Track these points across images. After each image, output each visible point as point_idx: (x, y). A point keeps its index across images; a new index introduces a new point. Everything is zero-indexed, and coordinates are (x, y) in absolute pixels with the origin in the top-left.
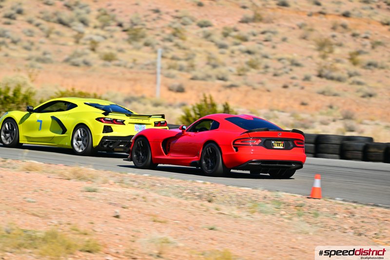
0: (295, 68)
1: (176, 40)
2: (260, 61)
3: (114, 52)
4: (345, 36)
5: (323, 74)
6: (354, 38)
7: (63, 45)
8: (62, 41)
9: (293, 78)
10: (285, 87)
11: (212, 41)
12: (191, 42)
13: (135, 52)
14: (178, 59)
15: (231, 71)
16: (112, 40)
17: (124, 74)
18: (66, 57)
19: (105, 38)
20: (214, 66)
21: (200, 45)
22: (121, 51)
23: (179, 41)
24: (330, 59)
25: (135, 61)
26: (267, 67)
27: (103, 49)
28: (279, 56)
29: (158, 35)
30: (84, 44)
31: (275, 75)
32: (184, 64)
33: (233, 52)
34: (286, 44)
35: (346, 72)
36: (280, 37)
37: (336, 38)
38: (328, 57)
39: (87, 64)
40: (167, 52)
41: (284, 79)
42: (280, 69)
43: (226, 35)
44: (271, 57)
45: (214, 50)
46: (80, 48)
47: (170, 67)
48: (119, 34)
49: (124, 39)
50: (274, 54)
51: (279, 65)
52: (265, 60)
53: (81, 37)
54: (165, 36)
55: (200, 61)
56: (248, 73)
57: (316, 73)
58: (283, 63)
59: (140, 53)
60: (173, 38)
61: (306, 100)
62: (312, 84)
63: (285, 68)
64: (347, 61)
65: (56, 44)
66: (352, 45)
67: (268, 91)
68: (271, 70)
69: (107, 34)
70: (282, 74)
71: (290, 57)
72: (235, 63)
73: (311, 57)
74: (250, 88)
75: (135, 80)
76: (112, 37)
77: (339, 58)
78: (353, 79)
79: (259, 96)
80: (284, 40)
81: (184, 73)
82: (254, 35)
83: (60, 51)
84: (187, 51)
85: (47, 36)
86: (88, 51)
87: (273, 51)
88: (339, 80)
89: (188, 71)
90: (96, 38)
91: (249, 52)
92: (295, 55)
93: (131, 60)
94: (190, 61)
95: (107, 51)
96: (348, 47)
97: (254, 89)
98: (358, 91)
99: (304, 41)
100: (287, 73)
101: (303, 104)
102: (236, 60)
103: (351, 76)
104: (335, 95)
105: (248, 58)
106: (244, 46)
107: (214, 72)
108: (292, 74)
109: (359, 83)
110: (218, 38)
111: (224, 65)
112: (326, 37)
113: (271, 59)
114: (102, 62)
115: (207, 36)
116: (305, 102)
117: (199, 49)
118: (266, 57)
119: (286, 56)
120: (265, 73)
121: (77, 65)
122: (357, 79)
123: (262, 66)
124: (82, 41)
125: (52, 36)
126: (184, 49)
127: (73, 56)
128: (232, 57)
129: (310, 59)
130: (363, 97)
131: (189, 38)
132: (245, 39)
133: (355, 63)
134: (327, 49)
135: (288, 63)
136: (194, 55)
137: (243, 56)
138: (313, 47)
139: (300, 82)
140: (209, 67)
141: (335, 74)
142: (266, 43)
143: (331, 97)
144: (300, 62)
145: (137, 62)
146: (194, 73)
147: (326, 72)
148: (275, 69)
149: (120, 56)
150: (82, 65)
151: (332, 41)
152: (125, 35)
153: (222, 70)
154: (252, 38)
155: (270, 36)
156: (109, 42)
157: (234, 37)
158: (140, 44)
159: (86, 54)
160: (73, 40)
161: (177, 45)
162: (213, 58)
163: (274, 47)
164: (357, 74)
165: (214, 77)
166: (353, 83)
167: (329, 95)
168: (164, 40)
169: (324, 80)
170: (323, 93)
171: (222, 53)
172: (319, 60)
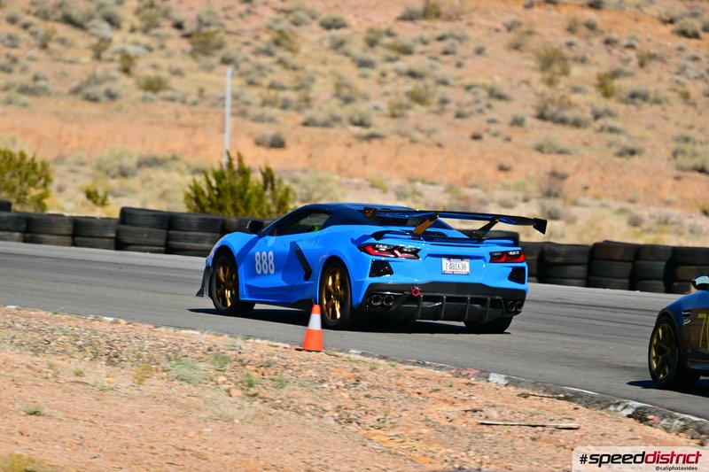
0: (496, 103)
1: (281, 53)
2: (431, 90)
3: (165, 74)
4: (592, 45)
5: (547, 113)
6: (609, 47)
7: (71, 62)
8: (69, 55)
9: (492, 121)
10: (476, 137)
11: (347, 54)
12: (307, 57)
13: (202, 76)
14: (283, 88)
15: (376, 108)
16: (163, 53)
17: (178, 115)
18: (75, 84)
19: (149, 49)
20: (348, 100)
21: (324, 63)
22: (177, 72)
23: (286, 55)
24: (561, 86)
25: (201, 91)
26: (444, 101)
27: (143, 68)
28: (467, 81)
29: (247, 44)
30: (111, 60)
31: (459, 116)
32: (292, 96)
33: (383, 75)
34: (482, 58)
35: (589, 109)
36: (472, 46)
37: (574, 48)
38: (558, 82)
39: (112, 96)
40: (263, 75)
41: (475, 123)
42: (469, 104)
43: (372, 43)
44: (452, 82)
45: (349, 71)
46: (100, 69)
47: (265, 103)
48: (176, 43)
49: (183, 51)
50: (460, 78)
51: (468, 97)
52: (442, 89)
53: (105, 49)
54: (260, 44)
55: (322, 90)
56: (410, 113)
57: (534, 112)
58: (475, 94)
59: (212, 77)
60: (273, 48)
61: (508, 161)
62: (526, 132)
63: (477, 102)
64: (592, 90)
65: (58, 60)
66: (603, 61)
67: (439, 145)
68: (452, 107)
69: (154, 43)
70: (472, 113)
71: (488, 82)
72: (386, 94)
73: (527, 82)
74: (406, 140)
75: (195, 127)
76: (162, 47)
77: (578, 85)
78: (601, 122)
79: (422, 155)
80: (480, 51)
81: (291, 113)
82: (425, 43)
83: (65, 74)
84: (300, 73)
85: (44, 46)
86: (116, 74)
87: (458, 72)
88: (577, 124)
89: (298, 109)
90: (131, 50)
91: (412, 74)
92: (497, 79)
93: (195, 91)
94: (302, 92)
95: (151, 73)
96: (597, 64)
97: (413, 142)
98: (610, 145)
99: (515, 54)
100: (481, 111)
101: (502, 168)
102: (388, 88)
103: (597, 116)
104: (561, 152)
105: (411, 85)
106: (405, 63)
107: (345, 112)
108: (490, 115)
109: (612, 130)
110: (357, 48)
111: (366, 97)
112: (556, 46)
113: (453, 86)
114: (140, 94)
115: (338, 45)
116: (507, 164)
117: (321, 69)
118: (444, 83)
119: (481, 80)
120: (439, 113)
121: (94, 100)
122: (610, 122)
123: (435, 100)
124: (105, 55)
125: (53, 46)
126: (294, 68)
127: (88, 83)
128: (380, 83)
129: (524, 87)
130: (620, 155)
131: (304, 50)
132: (406, 51)
133: (607, 94)
134: (557, 68)
135: (483, 94)
136: (312, 80)
137: (401, 81)
138: (532, 63)
139: (503, 128)
140: (336, 101)
141: (569, 114)
142: (445, 58)
143: (553, 157)
144: (505, 91)
145: (206, 93)
146: (309, 113)
147: (552, 109)
148: (459, 104)
149: (174, 82)
150: (104, 99)
151: (567, 52)
152: (186, 45)
153: (362, 107)
154: (420, 48)
155: (453, 45)
156: (157, 58)
157: (388, 47)
158: (215, 60)
159: (113, 79)
160: (90, 53)
161: (281, 62)
162: (348, 86)
163: (459, 65)
164: (610, 114)
165: (345, 120)
166: (601, 129)
167: (550, 153)
168: (258, 52)
169: (549, 124)
170: (540, 149)
171: (365, 76)
172: (542, 88)
